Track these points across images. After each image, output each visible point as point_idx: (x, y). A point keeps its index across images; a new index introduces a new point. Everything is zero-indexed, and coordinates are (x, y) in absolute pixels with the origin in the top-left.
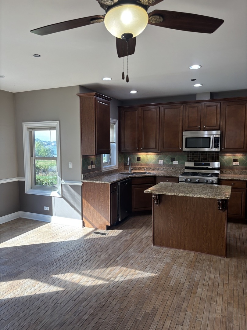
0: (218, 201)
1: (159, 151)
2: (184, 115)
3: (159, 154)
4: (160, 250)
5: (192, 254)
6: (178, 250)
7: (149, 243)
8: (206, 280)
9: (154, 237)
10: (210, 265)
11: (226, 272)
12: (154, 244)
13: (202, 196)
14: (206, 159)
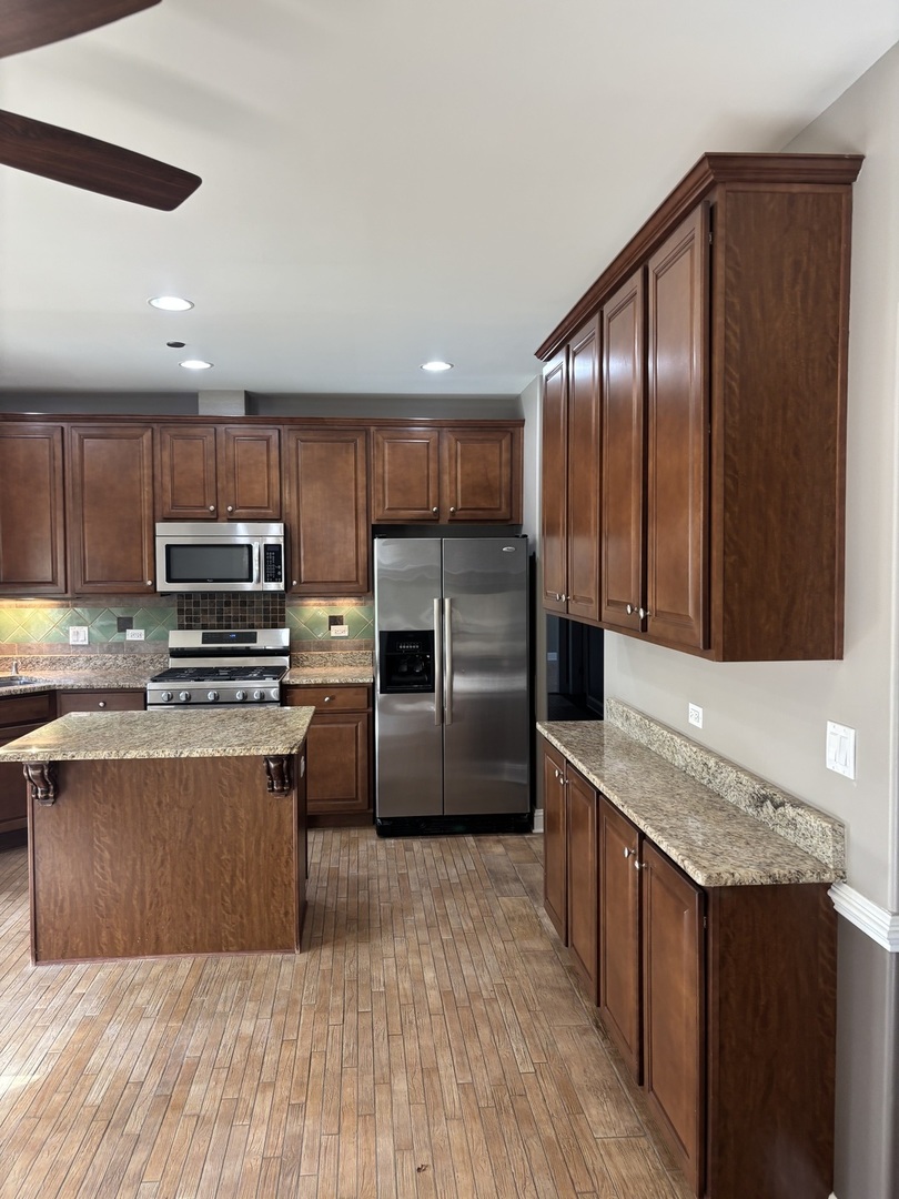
0: (265, 764)
1: (68, 595)
2: (157, 462)
3: (68, 606)
4: (61, 976)
5: (186, 963)
6: (133, 962)
7: (15, 959)
8: (224, 1046)
9: (38, 930)
10: (242, 990)
11: (295, 1002)
12: (37, 959)
13: (209, 752)
14: (243, 619)
